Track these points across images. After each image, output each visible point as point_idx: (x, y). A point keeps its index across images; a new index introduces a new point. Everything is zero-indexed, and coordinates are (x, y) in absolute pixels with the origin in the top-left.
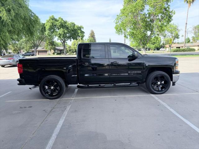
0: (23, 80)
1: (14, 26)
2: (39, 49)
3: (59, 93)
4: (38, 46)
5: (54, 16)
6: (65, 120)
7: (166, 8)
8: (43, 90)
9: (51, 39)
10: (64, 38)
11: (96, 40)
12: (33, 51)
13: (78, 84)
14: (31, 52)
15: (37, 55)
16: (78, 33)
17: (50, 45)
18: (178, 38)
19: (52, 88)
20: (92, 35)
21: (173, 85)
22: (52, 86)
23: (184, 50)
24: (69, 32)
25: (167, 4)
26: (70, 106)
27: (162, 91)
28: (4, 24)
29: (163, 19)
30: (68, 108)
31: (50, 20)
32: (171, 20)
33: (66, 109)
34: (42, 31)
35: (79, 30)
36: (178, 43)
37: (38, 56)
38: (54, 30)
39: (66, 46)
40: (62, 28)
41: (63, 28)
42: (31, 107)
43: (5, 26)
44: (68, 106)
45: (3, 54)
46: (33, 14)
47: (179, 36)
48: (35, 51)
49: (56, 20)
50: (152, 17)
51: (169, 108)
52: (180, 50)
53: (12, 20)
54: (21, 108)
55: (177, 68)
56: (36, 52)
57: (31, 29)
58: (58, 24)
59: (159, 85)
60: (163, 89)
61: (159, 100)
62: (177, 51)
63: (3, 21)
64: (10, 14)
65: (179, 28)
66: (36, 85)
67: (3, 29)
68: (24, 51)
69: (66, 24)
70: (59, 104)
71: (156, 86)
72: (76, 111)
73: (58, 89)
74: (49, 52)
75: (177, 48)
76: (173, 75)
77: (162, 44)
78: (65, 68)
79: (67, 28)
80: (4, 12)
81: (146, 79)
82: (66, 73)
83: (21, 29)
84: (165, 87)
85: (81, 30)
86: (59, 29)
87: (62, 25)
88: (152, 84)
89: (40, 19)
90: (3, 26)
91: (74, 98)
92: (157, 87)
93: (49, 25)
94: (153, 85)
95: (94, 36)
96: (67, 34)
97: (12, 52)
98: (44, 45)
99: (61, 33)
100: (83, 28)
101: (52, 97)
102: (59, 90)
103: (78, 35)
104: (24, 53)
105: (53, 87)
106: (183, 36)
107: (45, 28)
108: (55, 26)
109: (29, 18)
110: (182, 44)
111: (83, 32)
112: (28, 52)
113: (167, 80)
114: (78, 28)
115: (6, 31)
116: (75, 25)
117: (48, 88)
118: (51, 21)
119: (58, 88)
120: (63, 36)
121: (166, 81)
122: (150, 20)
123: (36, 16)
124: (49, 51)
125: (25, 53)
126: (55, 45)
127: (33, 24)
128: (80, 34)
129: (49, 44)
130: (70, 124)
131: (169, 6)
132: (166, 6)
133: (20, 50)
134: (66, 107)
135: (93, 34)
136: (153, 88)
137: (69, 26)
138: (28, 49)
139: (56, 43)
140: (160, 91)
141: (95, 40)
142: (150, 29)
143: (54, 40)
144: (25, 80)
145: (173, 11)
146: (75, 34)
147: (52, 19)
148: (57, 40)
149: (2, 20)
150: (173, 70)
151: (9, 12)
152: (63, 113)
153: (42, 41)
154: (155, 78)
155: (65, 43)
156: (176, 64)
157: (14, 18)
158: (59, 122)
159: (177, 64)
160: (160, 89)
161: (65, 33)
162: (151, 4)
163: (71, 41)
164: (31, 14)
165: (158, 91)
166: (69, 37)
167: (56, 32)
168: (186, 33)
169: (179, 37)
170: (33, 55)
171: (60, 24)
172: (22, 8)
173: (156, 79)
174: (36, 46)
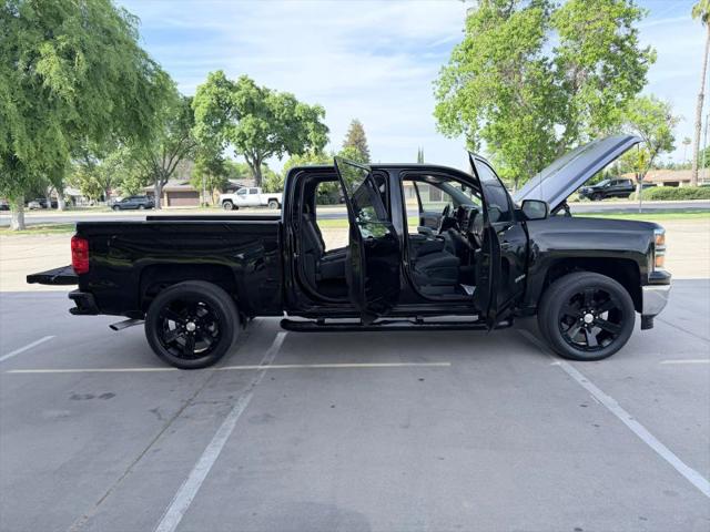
0: (90, 297)
1: (86, 107)
2: (173, 184)
3: (213, 345)
4: (167, 177)
5: (224, 73)
6: (222, 452)
7: (622, 41)
8: (159, 335)
9: (214, 153)
10: (258, 147)
11: (370, 154)
12: (150, 194)
13: (286, 316)
14: (144, 194)
15: (166, 207)
16: (307, 132)
17: (208, 173)
18: (669, 148)
19: (191, 326)
20: (357, 138)
21: (643, 327)
22: (191, 320)
23: (691, 194)
24: (273, 128)
25: (627, 26)
26: (250, 396)
27: (600, 348)
28: (50, 99)
29: (609, 79)
30: (241, 408)
31: (209, 86)
32: (640, 82)
33: (232, 408)
34: (182, 125)
35: (311, 120)
36: (671, 167)
37: (165, 210)
38: (224, 120)
39: (263, 175)
40: (250, 115)
41: (253, 112)
42: (109, 396)
43: (55, 108)
44: (241, 398)
45: (49, 204)
46: (151, 66)
47: (673, 140)
48: (156, 193)
49: (232, 87)
50: (570, 73)
51: (624, 417)
52: (676, 192)
53: (77, 85)
54: (75, 397)
55: (658, 261)
56: (162, 197)
57: (141, 117)
58: (237, 99)
59: (590, 326)
60: (606, 343)
61: (589, 386)
62: (665, 196)
63: (49, 88)
64: (73, 65)
65: (674, 114)
66: (134, 317)
67: (48, 115)
68: (120, 193)
69: (265, 101)
70: (211, 387)
71: (578, 330)
72: (267, 418)
73: (211, 332)
74: (205, 197)
75: (666, 184)
76: (645, 289)
77: (610, 172)
78: (241, 256)
79: (270, 114)
80: (54, 58)
81: (540, 302)
82: (242, 272)
83: (107, 116)
84: (614, 334)
85: (316, 122)
86: (239, 118)
87: (253, 104)
88: (564, 320)
89: (176, 84)
90: (49, 107)
91: (267, 367)
92: (582, 331)
93: (206, 105)
94: (565, 326)
95: (364, 140)
96: (270, 136)
97: (82, 194)
98: (187, 174)
99: (245, 131)
100: (323, 113)
101: (188, 362)
102: (214, 335)
103: (306, 139)
104: (119, 199)
105: (193, 325)
106: (688, 142)
107: (192, 112)
108: (229, 105)
109: (136, 78)
110: (685, 172)
111: (322, 129)
112: (133, 197)
113: (619, 307)
114: (305, 114)
115: (56, 124)
116: (295, 103)
117: (177, 327)
118: (215, 89)
119: (212, 328)
120: (254, 141)
121: (616, 309)
122: (564, 84)
123: (160, 71)
124: (206, 193)
125: (123, 201)
126: (226, 174)
127: (151, 98)
128: (311, 136)
129: (206, 169)
130: (241, 468)
131: (633, 31)
132: (622, 32)
133: (107, 188)
134: (236, 400)
135: (358, 134)
136: (567, 339)
137: (276, 106)
138: (134, 184)
139: (230, 166)
140: (593, 349)
141: (364, 153)
142: (563, 116)
143: (224, 157)
144: (94, 296)
145: (648, 50)
146: (294, 135)
147: (218, 84)
148: (232, 155)
149: (44, 85)
150: (642, 270)
151: (71, 59)
152: (222, 422)
153: (181, 157)
154: (573, 300)
155: (262, 166)
156: (657, 247)
157: (84, 80)
158: (202, 459)
159: (661, 247)
160: (593, 342)
161: (259, 131)
162: (565, 26)
163: (280, 158)
164: (145, 67)
165: (586, 348)
166: (275, 147)
167: (228, 126)
168: (702, 132)
169: (674, 144)
170: (149, 207)
171: (243, 100)
172: (114, 44)
173: (577, 302)
174: (160, 175)
